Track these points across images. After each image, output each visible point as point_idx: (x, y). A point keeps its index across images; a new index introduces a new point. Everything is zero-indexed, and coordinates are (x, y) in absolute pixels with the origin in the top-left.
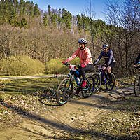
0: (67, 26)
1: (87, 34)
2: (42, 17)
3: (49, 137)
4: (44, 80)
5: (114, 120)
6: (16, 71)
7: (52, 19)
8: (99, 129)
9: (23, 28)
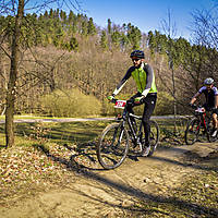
0: (134, 48)
3: (112, 205)
4: (100, 124)
5: (207, 185)
6: (62, 111)
7: (113, 38)
8: (184, 198)
9: (72, 51)
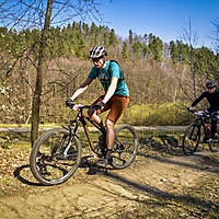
1: (186, 68)
2: (120, 46)
3: (129, 199)
7: (135, 48)
8: (198, 195)
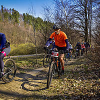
0: (16, 21)
7: (5, 16)
